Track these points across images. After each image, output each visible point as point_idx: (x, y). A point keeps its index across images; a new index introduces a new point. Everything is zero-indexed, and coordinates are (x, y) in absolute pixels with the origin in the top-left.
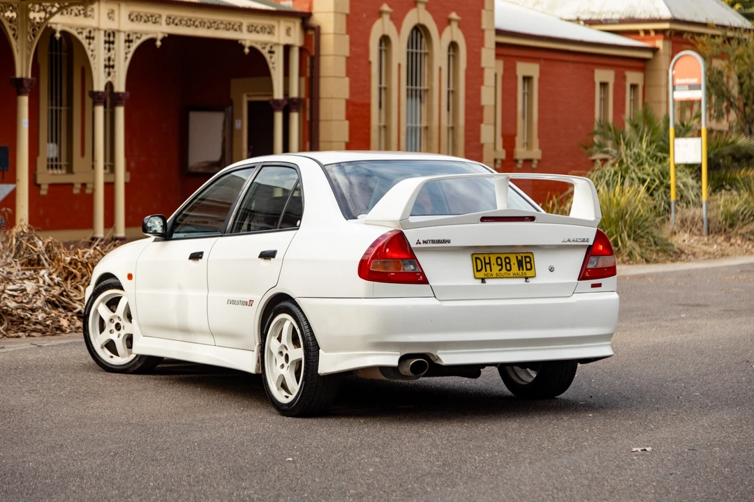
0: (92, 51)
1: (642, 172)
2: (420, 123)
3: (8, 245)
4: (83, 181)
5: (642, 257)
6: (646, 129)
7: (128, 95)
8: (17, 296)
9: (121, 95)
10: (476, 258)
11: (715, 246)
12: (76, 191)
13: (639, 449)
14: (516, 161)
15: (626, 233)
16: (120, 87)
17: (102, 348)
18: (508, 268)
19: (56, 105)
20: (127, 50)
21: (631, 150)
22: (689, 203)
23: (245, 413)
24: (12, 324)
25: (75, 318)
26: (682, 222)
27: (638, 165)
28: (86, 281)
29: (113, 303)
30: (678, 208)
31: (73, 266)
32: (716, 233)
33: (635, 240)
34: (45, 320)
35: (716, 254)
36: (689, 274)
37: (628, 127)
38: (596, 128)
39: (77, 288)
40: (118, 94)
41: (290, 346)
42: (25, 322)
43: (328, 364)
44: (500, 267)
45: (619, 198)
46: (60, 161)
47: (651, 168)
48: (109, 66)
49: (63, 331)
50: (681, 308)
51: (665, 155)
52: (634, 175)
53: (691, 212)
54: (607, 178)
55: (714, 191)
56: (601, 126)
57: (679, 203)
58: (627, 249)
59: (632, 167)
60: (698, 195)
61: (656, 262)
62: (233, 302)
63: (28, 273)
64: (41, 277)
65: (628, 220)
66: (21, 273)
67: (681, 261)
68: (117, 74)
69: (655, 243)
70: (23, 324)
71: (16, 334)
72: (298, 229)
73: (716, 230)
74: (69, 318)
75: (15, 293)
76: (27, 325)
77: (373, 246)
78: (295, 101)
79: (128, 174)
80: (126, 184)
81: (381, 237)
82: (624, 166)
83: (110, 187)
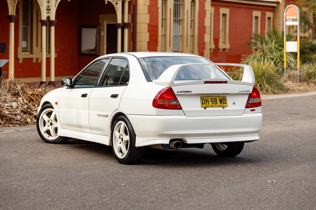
0: (41, 3)
1: (272, 55)
2: (179, 33)
3: (5, 86)
4: (37, 57)
5: (272, 92)
6: (274, 38)
7: (56, 21)
8: (9, 109)
9: (53, 22)
10: (202, 99)
11: (303, 87)
12: (34, 61)
13: (270, 182)
14: (219, 49)
15: (265, 81)
16: (53, 18)
17: (45, 133)
18: (216, 103)
19: (26, 25)
20: (56, 3)
21: (267, 46)
22: (292, 68)
23: (105, 162)
24: (7, 121)
25: (33, 118)
26: (289, 76)
27: (271, 52)
28: (38, 102)
29: (49, 114)
30: (287, 70)
31: (32, 96)
32: (303, 81)
33: (269, 84)
34: (21, 119)
35: (303, 90)
36: (291, 99)
37: (266, 36)
38: (253, 36)
39: (34, 105)
40: (52, 21)
41: (124, 135)
42: (12, 120)
43: (140, 142)
44: (212, 103)
45: (262, 67)
46: (28, 49)
47: (276, 54)
48: (48, 9)
49: (28, 124)
50: (288, 115)
51: (282, 48)
52: (269, 57)
53: (293, 72)
54: (257, 58)
55: (302, 63)
56: (255, 35)
57: (288, 68)
58: (266, 88)
59: (268, 53)
60: (296, 65)
61: (278, 93)
62: (100, 115)
63: (14, 99)
64: (19, 101)
65: (266, 76)
66: (11, 98)
67: (288, 93)
68: (51, 12)
69: (277, 85)
70: (11, 121)
71: (8, 125)
72: (127, 85)
73: (303, 80)
74: (31, 118)
75: (8, 108)
76: (13, 121)
77: (159, 93)
78: (126, 24)
79: (56, 54)
80: (55, 58)
81: (162, 90)
82: (265, 53)
83: (48, 60)
